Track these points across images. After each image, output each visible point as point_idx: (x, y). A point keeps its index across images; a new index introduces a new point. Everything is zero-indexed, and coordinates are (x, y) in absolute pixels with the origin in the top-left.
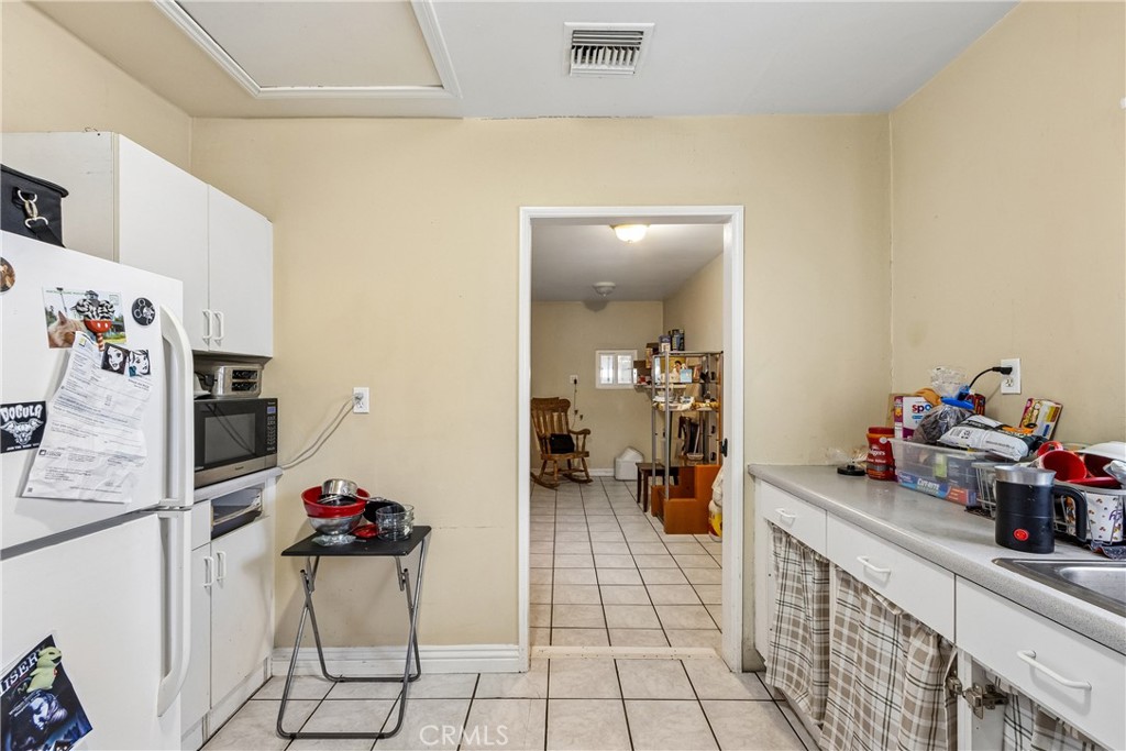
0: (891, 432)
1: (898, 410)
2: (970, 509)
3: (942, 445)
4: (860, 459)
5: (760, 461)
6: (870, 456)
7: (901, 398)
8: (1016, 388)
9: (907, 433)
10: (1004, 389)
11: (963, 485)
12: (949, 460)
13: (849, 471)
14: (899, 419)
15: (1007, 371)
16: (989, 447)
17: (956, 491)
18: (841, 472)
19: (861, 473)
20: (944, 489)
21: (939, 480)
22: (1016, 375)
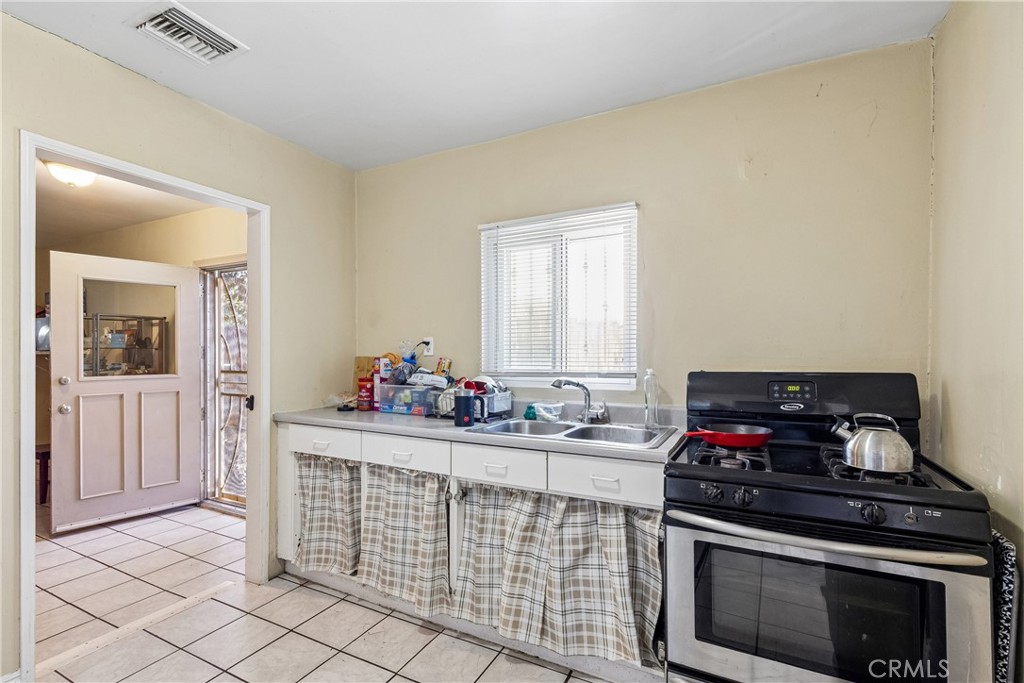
0: (371, 380)
1: (377, 366)
2: (427, 416)
3: (408, 384)
4: (352, 401)
5: (283, 411)
6: (360, 396)
7: (379, 359)
8: (431, 353)
9: (383, 380)
10: (426, 353)
11: (421, 405)
12: (412, 393)
13: (345, 409)
14: (378, 372)
15: (427, 344)
16: (432, 383)
17: (416, 409)
18: (340, 409)
19: (352, 409)
20: (409, 409)
21: (406, 404)
22: (431, 346)
